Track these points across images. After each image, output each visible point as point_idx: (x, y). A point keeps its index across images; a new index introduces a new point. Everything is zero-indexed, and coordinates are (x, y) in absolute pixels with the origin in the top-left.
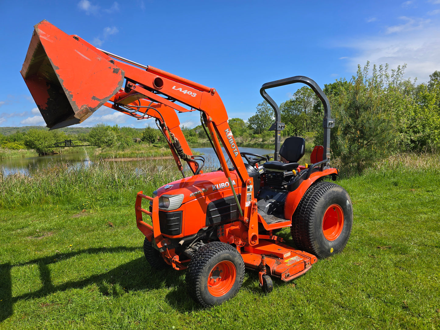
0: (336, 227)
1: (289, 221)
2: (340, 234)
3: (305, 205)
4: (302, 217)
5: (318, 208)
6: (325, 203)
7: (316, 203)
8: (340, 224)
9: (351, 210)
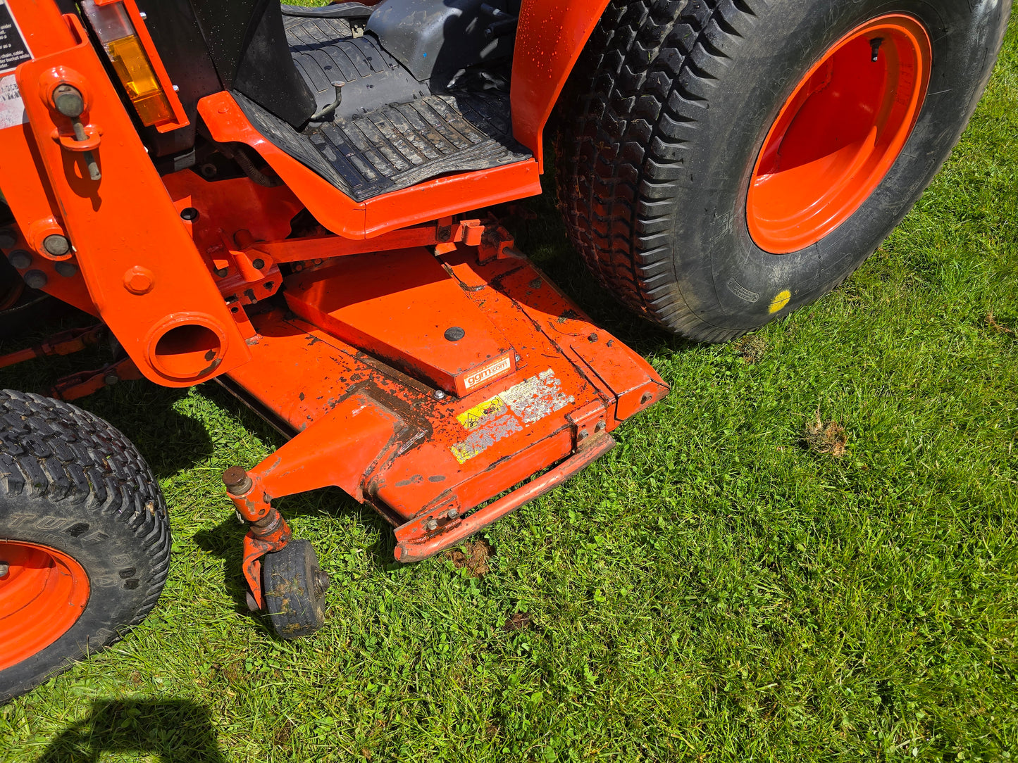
0: (850, 158)
1: (524, 161)
2: (860, 203)
3: (648, 37)
4: (613, 130)
5: (742, 62)
6: (806, 21)
7: (727, 28)
8: (883, 143)
9: (985, 56)
